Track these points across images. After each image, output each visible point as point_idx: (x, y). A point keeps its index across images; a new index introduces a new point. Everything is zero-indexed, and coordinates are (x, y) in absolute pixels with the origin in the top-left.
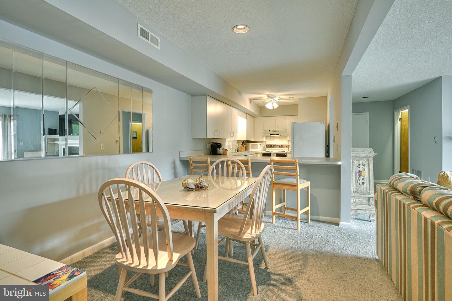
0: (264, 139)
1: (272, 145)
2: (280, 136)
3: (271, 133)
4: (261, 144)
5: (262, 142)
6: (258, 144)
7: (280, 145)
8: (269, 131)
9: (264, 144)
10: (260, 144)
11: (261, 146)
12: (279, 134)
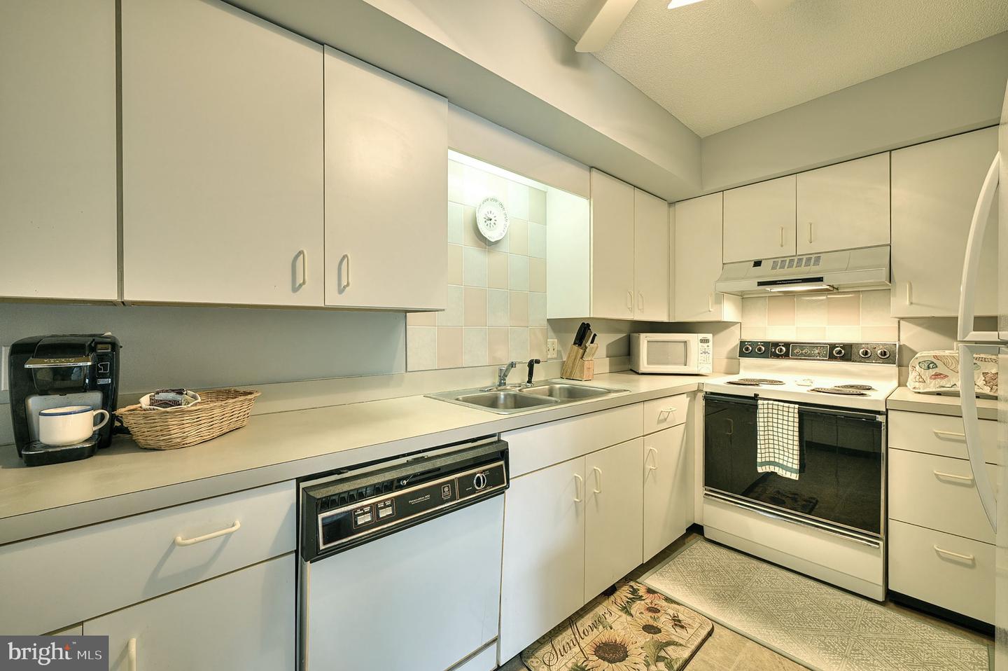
0: (728, 312)
1: (776, 344)
2: (834, 289)
3: (766, 273)
4: (709, 336)
5: (717, 327)
6: (693, 339)
7: (833, 346)
8: (757, 264)
9: (731, 340)
10: (701, 336)
11: (710, 350)
12: (820, 280)
